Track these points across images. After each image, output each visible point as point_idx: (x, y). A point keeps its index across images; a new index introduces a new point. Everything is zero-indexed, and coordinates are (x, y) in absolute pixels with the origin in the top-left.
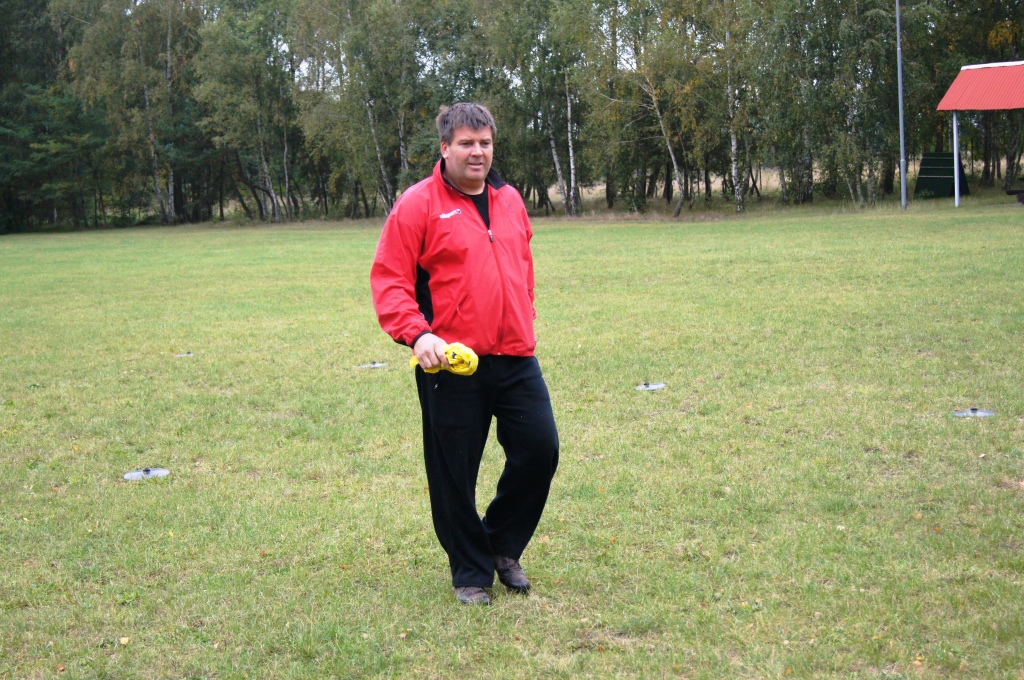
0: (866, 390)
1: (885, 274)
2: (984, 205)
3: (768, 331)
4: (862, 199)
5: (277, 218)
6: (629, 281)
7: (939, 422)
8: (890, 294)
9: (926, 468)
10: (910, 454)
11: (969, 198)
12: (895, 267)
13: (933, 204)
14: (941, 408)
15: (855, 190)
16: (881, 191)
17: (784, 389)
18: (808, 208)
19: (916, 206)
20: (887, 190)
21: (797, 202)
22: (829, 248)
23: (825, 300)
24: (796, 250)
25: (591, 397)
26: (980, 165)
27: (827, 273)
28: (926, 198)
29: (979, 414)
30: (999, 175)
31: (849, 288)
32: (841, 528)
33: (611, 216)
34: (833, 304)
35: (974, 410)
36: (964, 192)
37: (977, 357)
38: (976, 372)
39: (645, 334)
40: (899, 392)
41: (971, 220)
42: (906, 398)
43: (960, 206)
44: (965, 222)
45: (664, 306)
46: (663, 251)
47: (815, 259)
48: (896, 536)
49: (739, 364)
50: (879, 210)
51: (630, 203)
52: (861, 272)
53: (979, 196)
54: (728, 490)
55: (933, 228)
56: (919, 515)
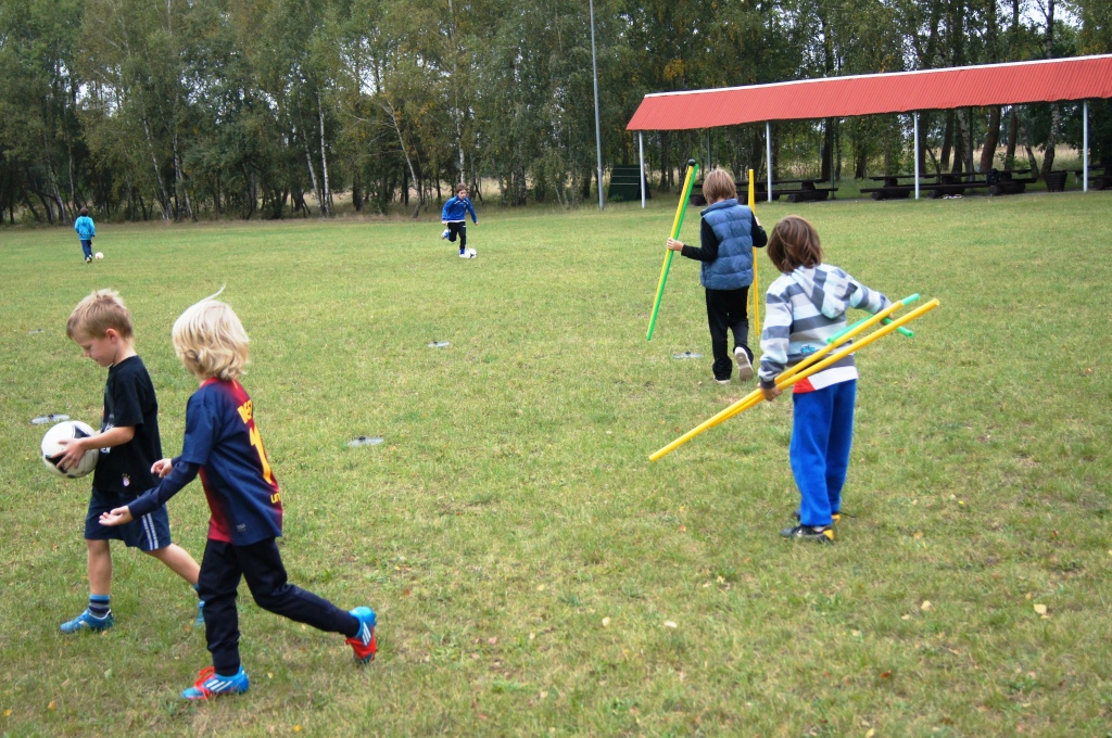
0: (607, 342)
1: (599, 260)
2: (665, 207)
3: (519, 303)
4: (567, 202)
5: (65, 221)
6: (393, 268)
7: (664, 361)
8: (607, 274)
9: (661, 393)
10: (648, 384)
11: (652, 201)
12: (605, 255)
13: (624, 206)
14: (663, 353)
15: (561, 194)
16: (581, 196)
17: (542, 343)
18: (525, 210)
19: (611, 208)
20: (586, 195)
21: (514, 205)
22: (550, 241)
23: (557, 280)
24: (524, 242)
25: (394, 353)
26: (658, 175)
27: (553, 259)
28: (618, 201)
29: (692, 356)
30: (673, 184)
31: (573, 270)
32: (609, 432)
33: (361, 217)
34: (565, 283)
35: (688, 353)
36: (648, 196)
37: (682, 317)
38: (684, 327)
39: (421, 307)
40: (630, 342)
41: (657, 219)
42: (635, 347)
43: (646, 207)
44: (652, 220)
45: (429, 286)
46: (414, 244)
47: (540, 249)
48: (650, 436)
49: (504, 327)
50: (582, 211)
51: (376, 206)
52: (580, 259)
53: (659, 200)
54: (520, 411)
55: (627, 225)
56: (664, 422)
